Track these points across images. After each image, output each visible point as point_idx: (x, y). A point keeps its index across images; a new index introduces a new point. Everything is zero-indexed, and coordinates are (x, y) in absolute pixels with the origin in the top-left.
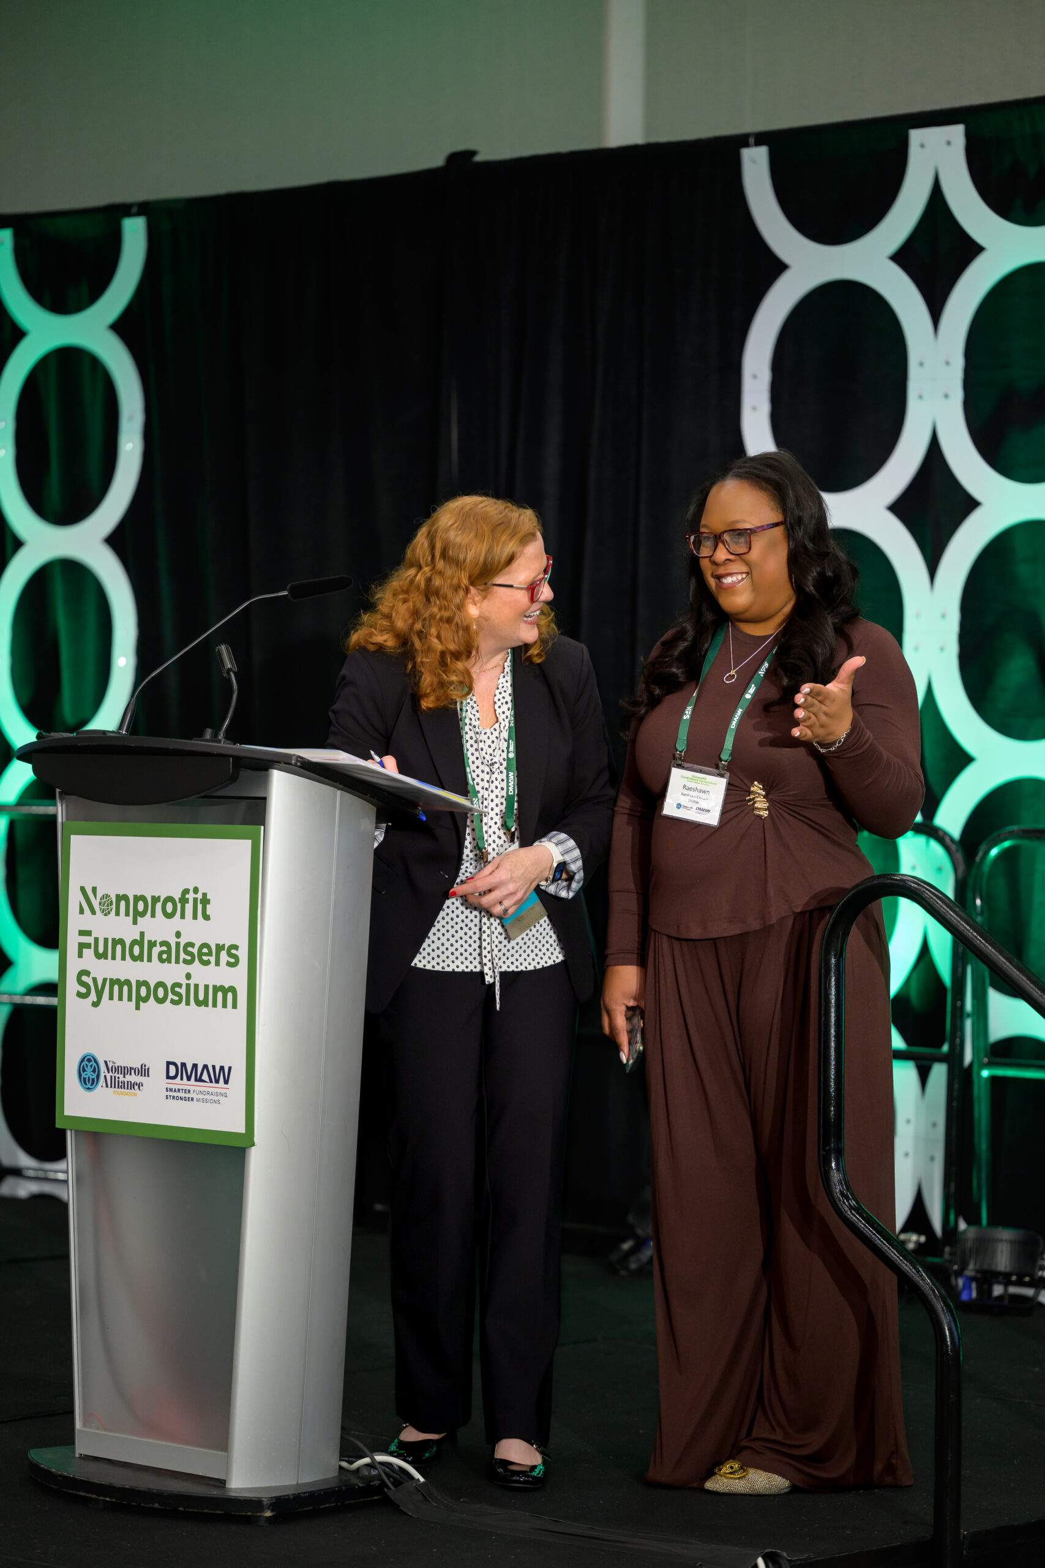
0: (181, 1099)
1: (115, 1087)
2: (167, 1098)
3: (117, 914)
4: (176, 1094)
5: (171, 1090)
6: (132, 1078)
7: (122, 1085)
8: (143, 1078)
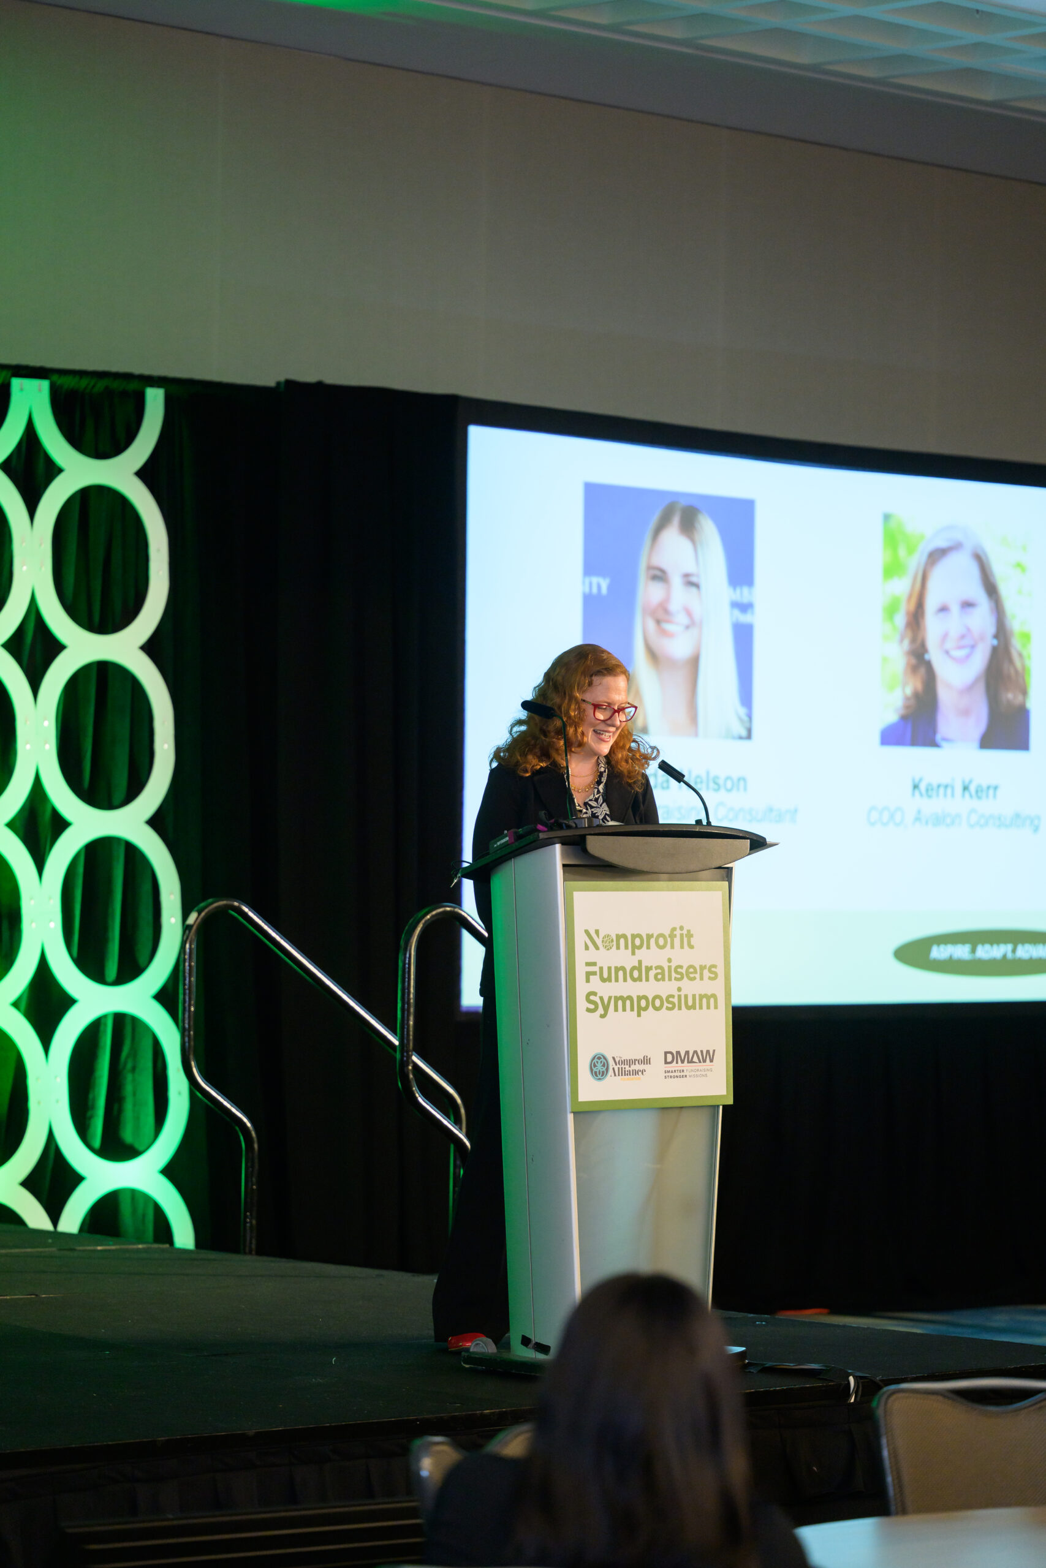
0: (677, 1077)
1: (622, 1075)
2: (666, 1078)
3: (618, 948)
4: (672, 1074)
5: (669, 1072)
6: (637, 1067)
7: (629, 1073)
8: (646, 1065)
